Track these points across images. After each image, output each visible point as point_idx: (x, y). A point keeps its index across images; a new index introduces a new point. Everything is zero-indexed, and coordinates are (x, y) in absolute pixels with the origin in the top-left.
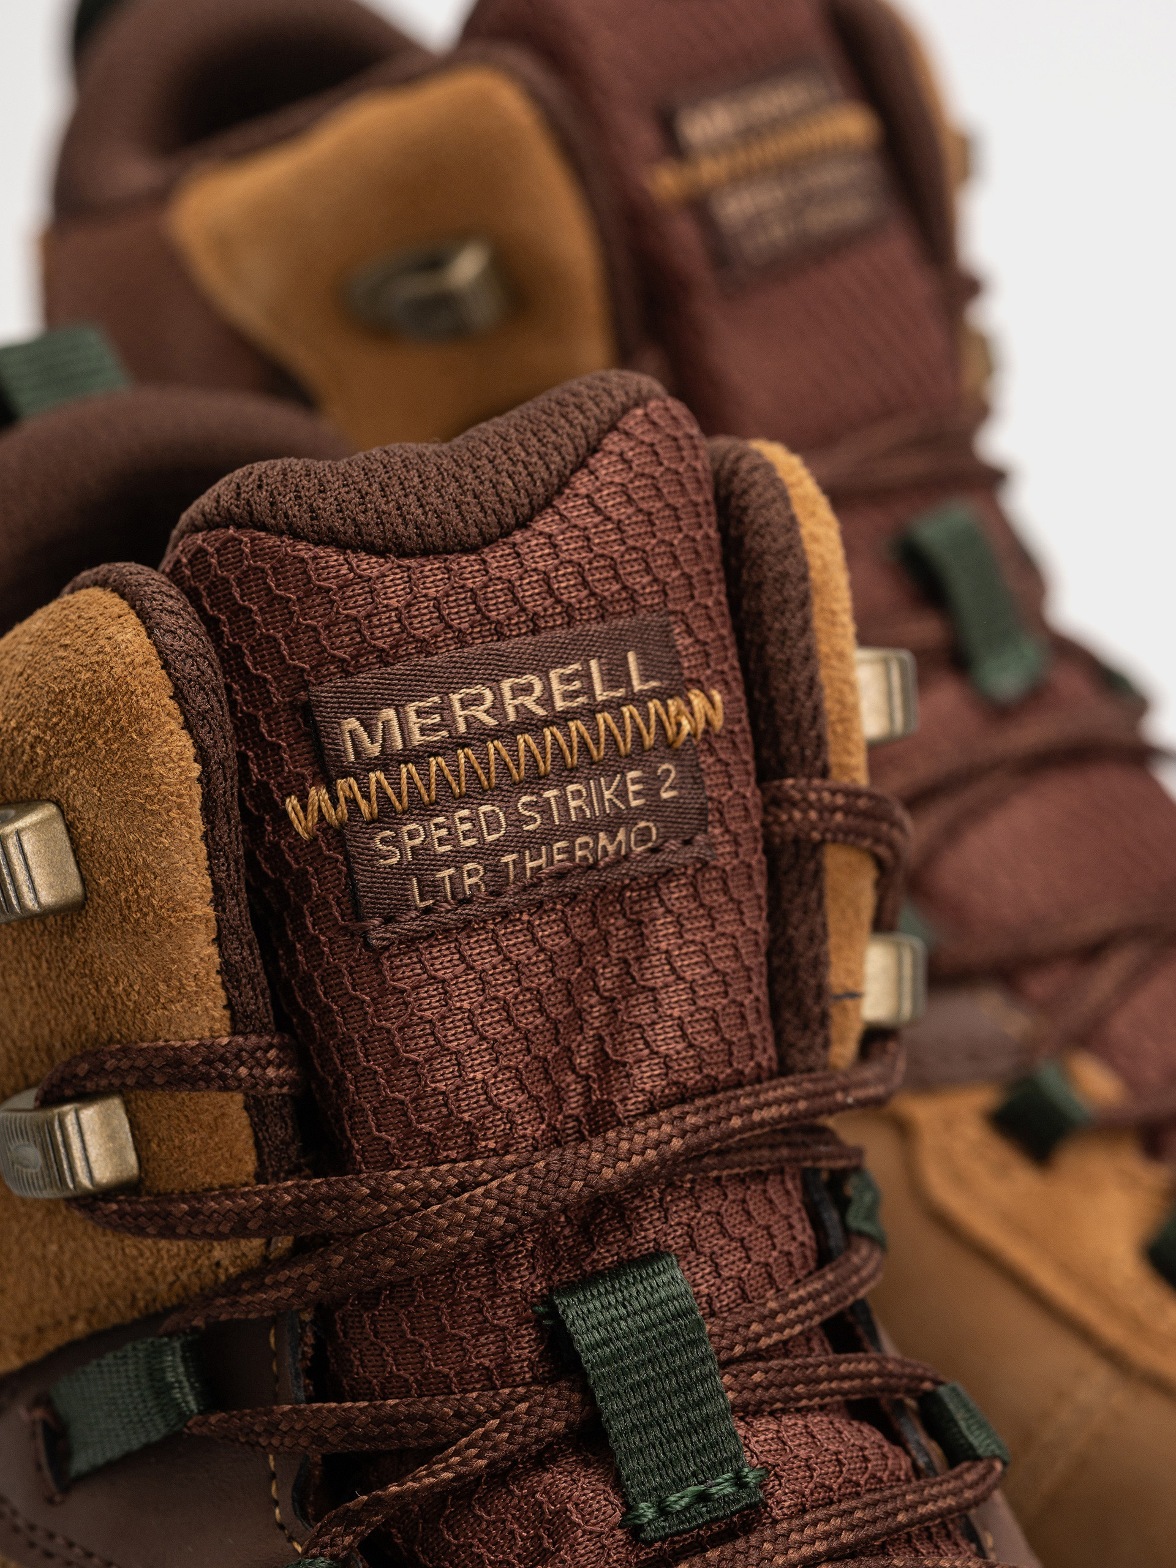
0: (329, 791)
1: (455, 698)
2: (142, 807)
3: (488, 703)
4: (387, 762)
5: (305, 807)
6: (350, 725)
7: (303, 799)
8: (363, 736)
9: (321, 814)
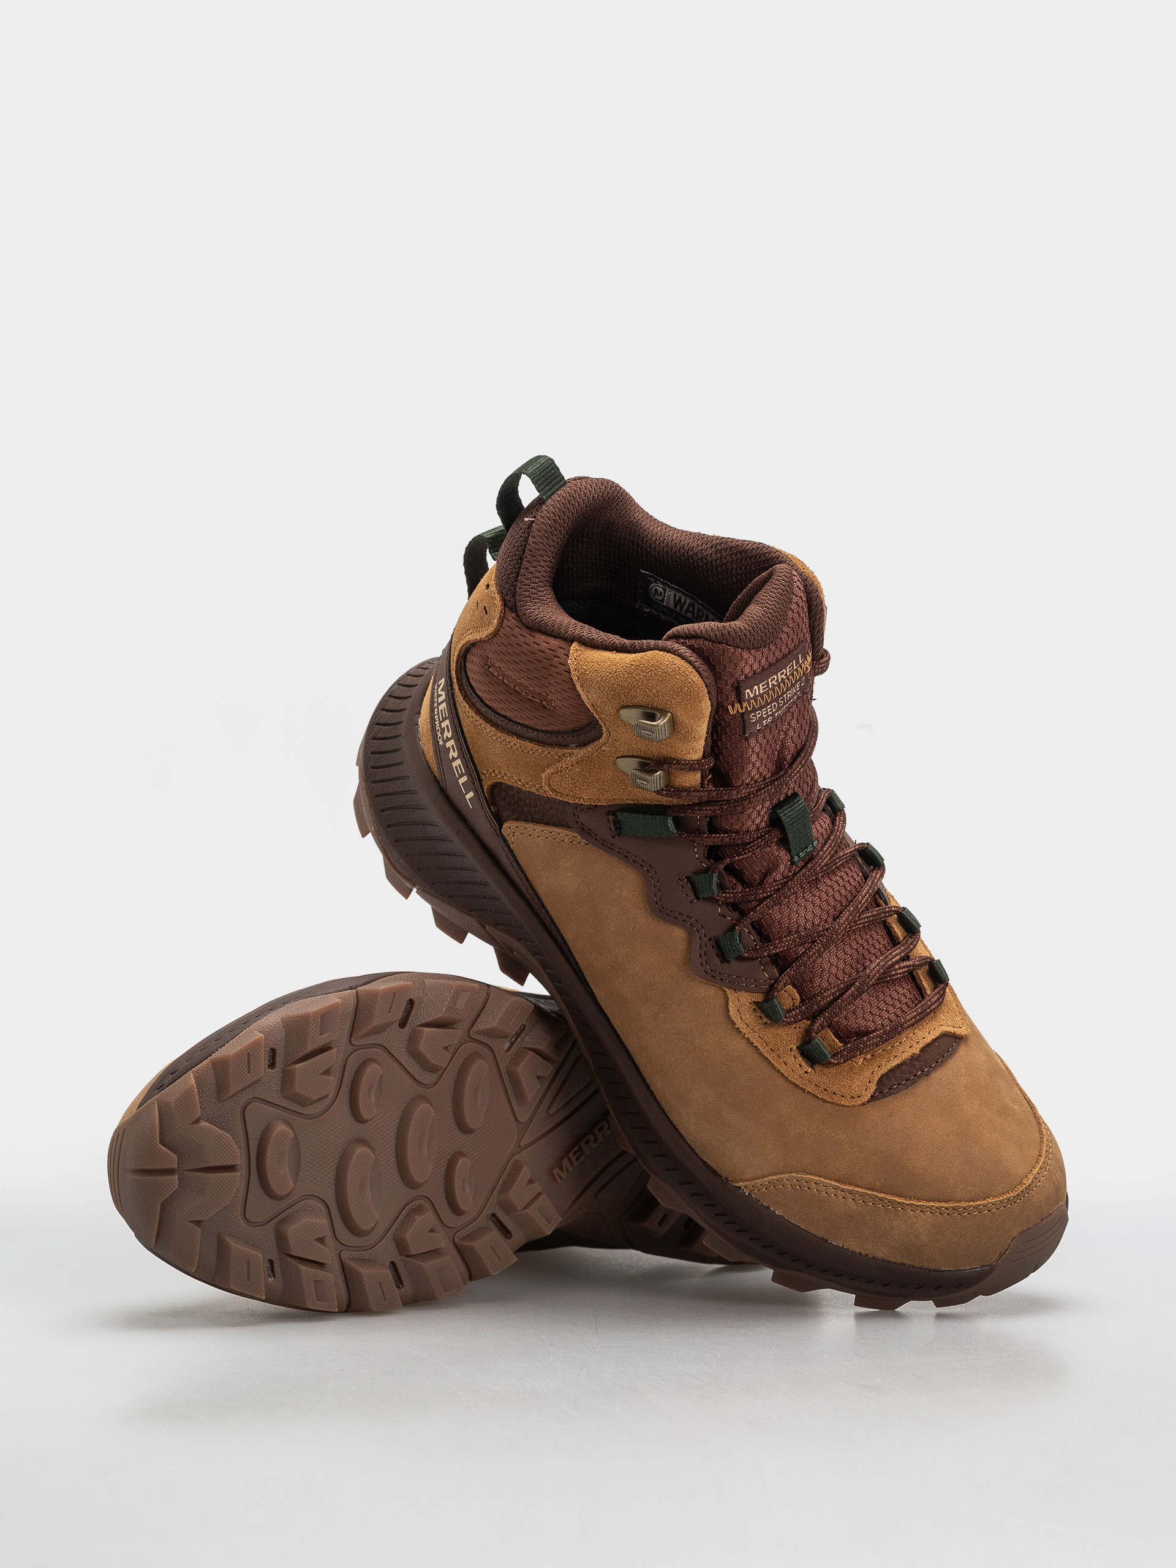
0: (740, 705)
1: (769, 680)
3: (775, 680)
4: (755, 698)
5: (733, 709)
6: (748, 691)
7: (733, 706)
8: (750, 693)
9: (738, 711)
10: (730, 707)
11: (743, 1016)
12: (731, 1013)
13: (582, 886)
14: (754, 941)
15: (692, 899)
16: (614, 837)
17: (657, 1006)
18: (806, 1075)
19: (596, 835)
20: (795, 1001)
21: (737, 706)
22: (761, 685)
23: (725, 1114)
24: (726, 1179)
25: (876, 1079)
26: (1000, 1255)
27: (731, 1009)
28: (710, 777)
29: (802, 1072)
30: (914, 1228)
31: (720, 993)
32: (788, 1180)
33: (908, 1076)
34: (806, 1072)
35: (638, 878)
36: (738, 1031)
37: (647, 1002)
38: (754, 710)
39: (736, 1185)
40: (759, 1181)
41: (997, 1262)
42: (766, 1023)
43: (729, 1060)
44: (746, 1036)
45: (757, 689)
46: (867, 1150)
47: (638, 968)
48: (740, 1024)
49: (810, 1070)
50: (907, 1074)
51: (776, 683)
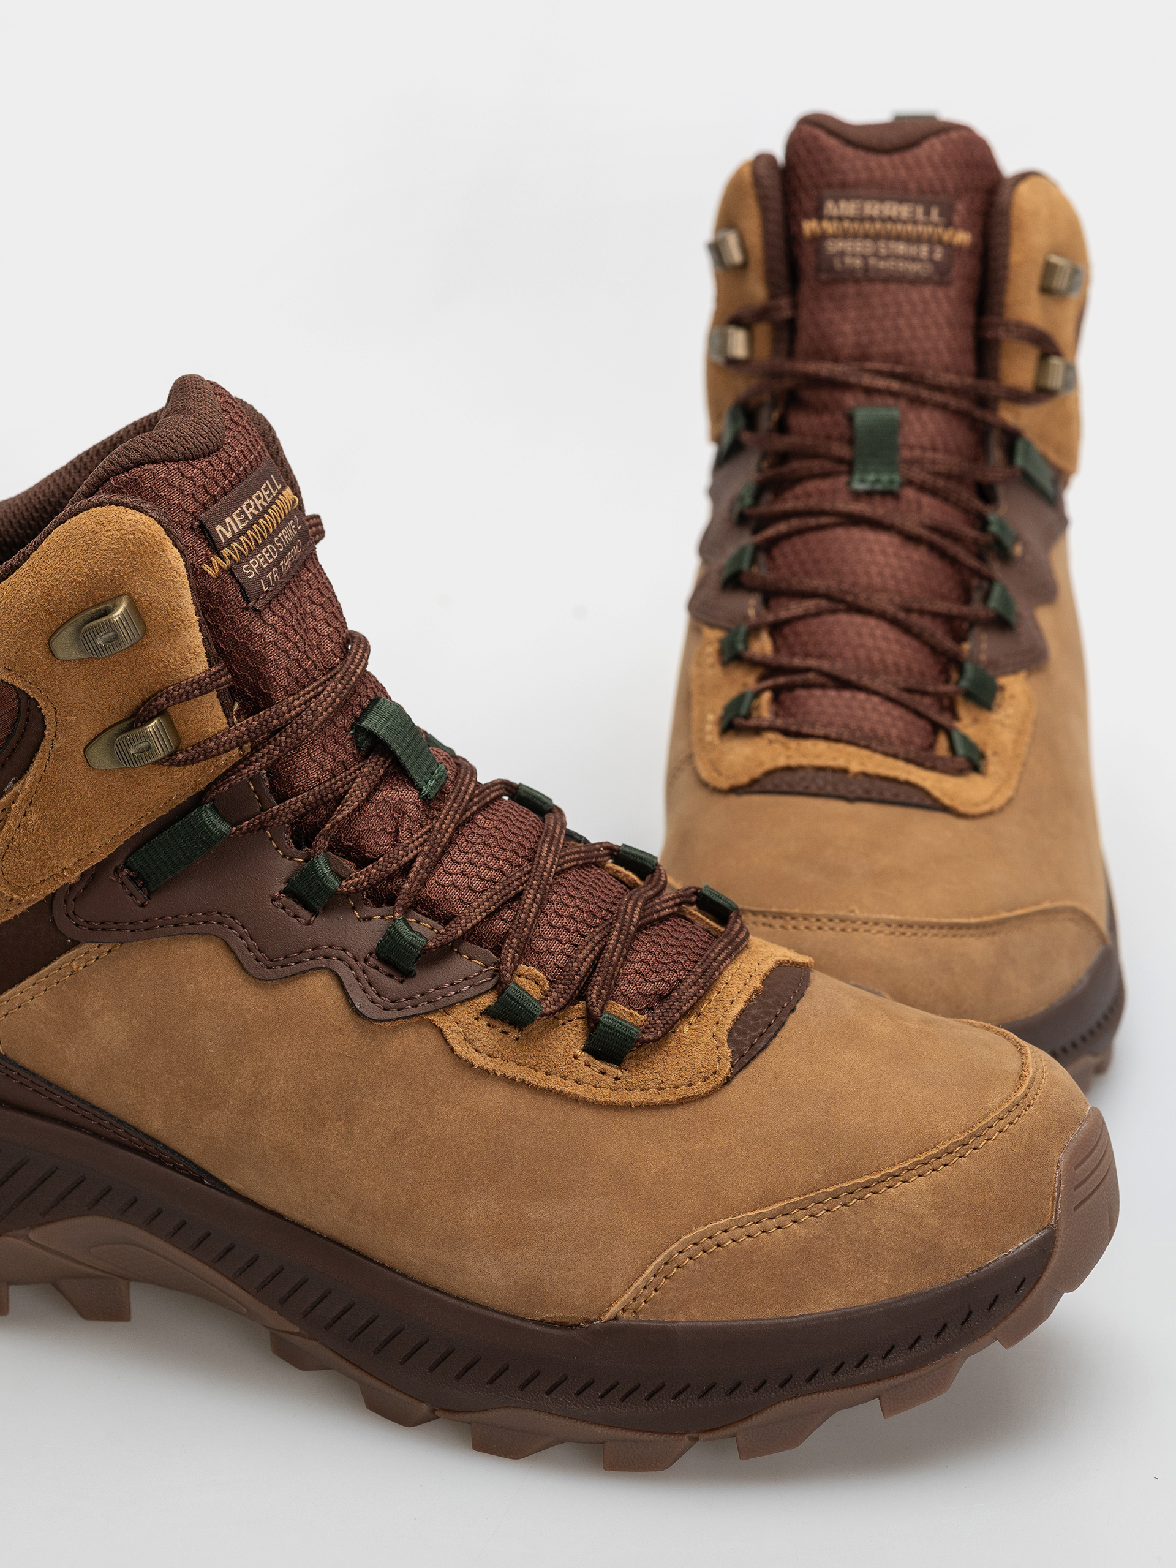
0: (220, 557)
1: (243, 507)
2: (173, 581)
3: (253, 507)
4: (236, 537)
5: (212, 566)
6: (219, 528)
7: (210, 563)
8: (224, 531)
9: (220, 566)
10: (205, 567)
11: (478, 1044)
12: (458, 1049)
13: (134, 1021)
14: (432, 929)
15: (308, 919)
16: (142, 905)
17: (340, 1120)
18: (618, 1082)
19: (116, 923)
20: (541, 983)
21: (215, 560)
22: (234, 515)
23: (531, 1215)
24: (588, 1321)
25: (724, 1038)
26: (1053, 1200)
27: (454, 1043)
28: (236, 706)
29: (610, 1080)
30: (909, 1212)
31: (427, 1032)
32: (681, 1252)
33: (767, 1019)
34: (617, 1079)
35: (212, 946)
36: (484, 1073)
37: (324, 1124)
38: (245, 559)
39: (608, 1316)
40: (639, 1282)
41: (1056, 1214)
42: (517, 1039)
43: (492, 1128)
44: (499, 1074)
45: (232, 523)
46: (772, 1140)
47: (282, 1082)
48: (480, 1060)
49: (619, 1073)
50: (764, 1018)
51: (256, 512)
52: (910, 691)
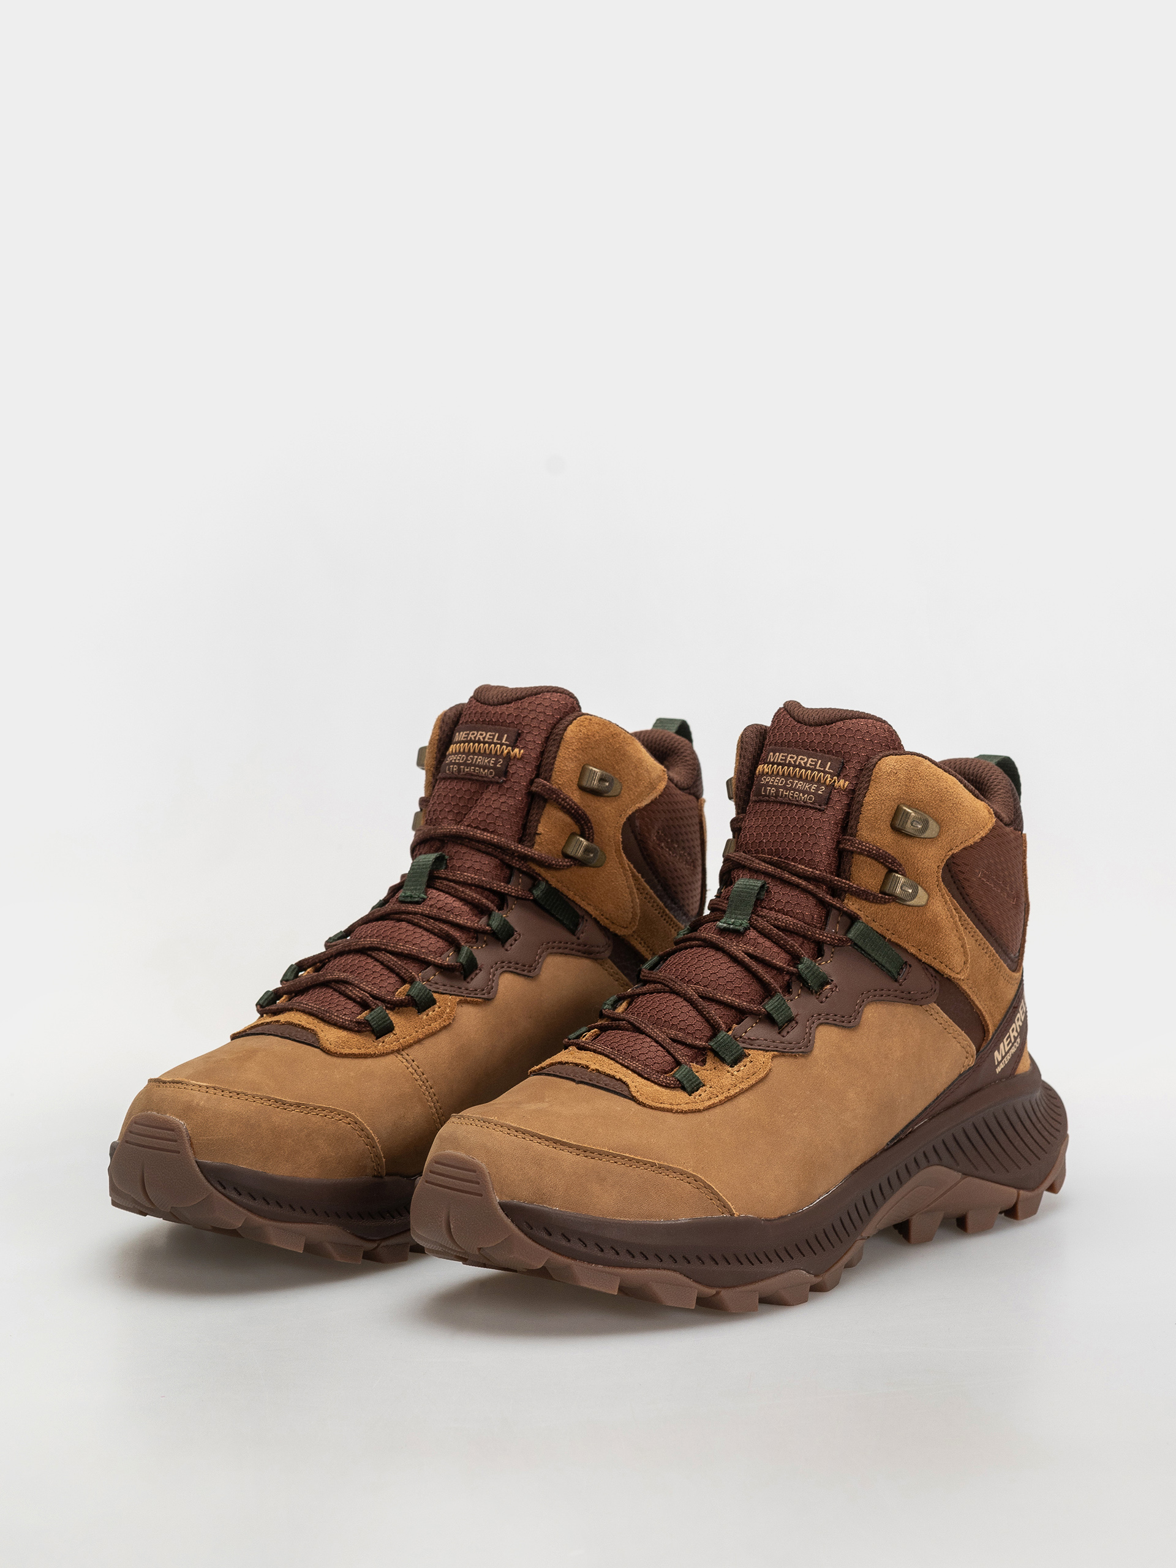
51: (473, 739)
52: (704, 997)
